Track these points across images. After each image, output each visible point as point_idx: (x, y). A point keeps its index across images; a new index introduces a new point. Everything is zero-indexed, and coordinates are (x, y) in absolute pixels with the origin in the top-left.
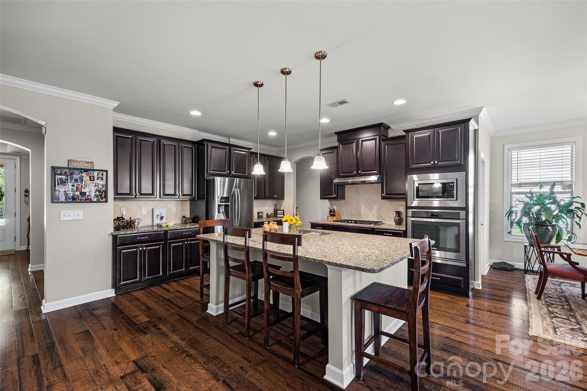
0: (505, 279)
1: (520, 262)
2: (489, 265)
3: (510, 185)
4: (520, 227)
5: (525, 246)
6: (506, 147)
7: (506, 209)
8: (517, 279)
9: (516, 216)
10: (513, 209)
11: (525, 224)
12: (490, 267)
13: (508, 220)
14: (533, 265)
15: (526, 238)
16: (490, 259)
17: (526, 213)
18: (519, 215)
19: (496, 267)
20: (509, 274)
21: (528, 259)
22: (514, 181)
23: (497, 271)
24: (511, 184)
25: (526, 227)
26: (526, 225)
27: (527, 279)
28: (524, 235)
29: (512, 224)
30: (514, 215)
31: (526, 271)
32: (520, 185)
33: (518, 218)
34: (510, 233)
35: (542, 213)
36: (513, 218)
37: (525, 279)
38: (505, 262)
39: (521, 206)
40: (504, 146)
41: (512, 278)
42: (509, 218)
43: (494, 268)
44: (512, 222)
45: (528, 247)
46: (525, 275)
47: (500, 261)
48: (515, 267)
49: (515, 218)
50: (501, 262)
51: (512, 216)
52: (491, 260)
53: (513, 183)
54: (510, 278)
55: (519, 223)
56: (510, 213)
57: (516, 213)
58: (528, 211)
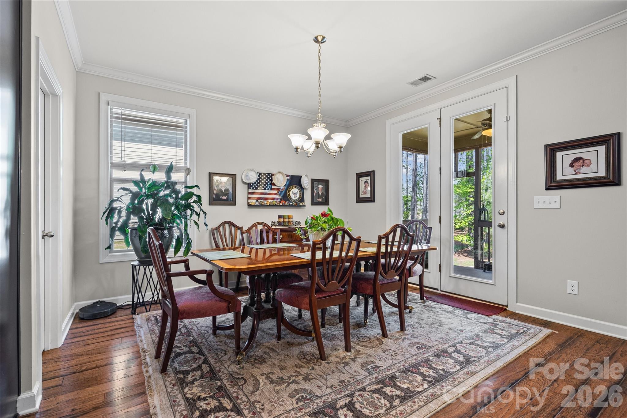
0: (101, 340)
1: (125, 294)
2: (73, 314)
3: (110, 165)
4: (125, 234)
5: (134, 267)
6: (104, 97)
7: (104, 205)
8: (122, 330)
9: (120, 217)
10: (115, 205)
11: (133, 229)
12: (75, 318)
13: (107, 224)
14: (143, 294)
15: (134, 252)
16: (76, 302)
17: (134, 210)
18: (124, 213)
19: (86, 315)
20: (108, 325)
21: (136, 287)
22: (116, 159)
23: (86, 324)
24: (111, 163)
25: (134, 235)
26: (134, 231)
27: (138, 326)
28: (131, 248)
29: (113, 231)
30: (116, 216)
31: (134, 308)
32: (125, 167)
33: (121, 220)
34: (109, 247)
35: (158, 208)
36: (115, 220)
37: (133, 326)
38: (101, 300)
39: (127, 200)
40: (99, 94)
41: (112, 333)
42: (109, 220)
43: (82, 319)
44: (113, 227)
45: (137, 267)
46: (134, 316)
47: (91, 302)
48: (118, 305)
49: (118, 221)
50: (94, 303)
51: (112, 217)
52: (76, 304)
53: (113, 162)
54: (110, 333)
55: (123, 229)
56: (111, 211)
57: (120, 212)
58: (138, 207)
